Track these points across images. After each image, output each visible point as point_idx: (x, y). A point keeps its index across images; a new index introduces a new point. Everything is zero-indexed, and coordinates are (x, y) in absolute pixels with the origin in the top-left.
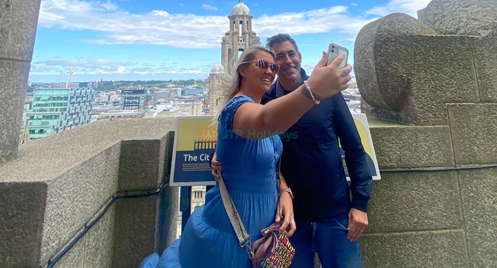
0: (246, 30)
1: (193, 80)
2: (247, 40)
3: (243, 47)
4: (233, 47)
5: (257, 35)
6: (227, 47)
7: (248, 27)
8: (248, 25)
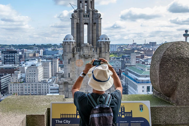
0: (90, 8)
1: (50, 44)
2: (91, 16)
3: (87, 22)
4: (80, 22)
5: (98, 12)
6: (75, 21)
7: (91, 6)
8: (91, 5)
